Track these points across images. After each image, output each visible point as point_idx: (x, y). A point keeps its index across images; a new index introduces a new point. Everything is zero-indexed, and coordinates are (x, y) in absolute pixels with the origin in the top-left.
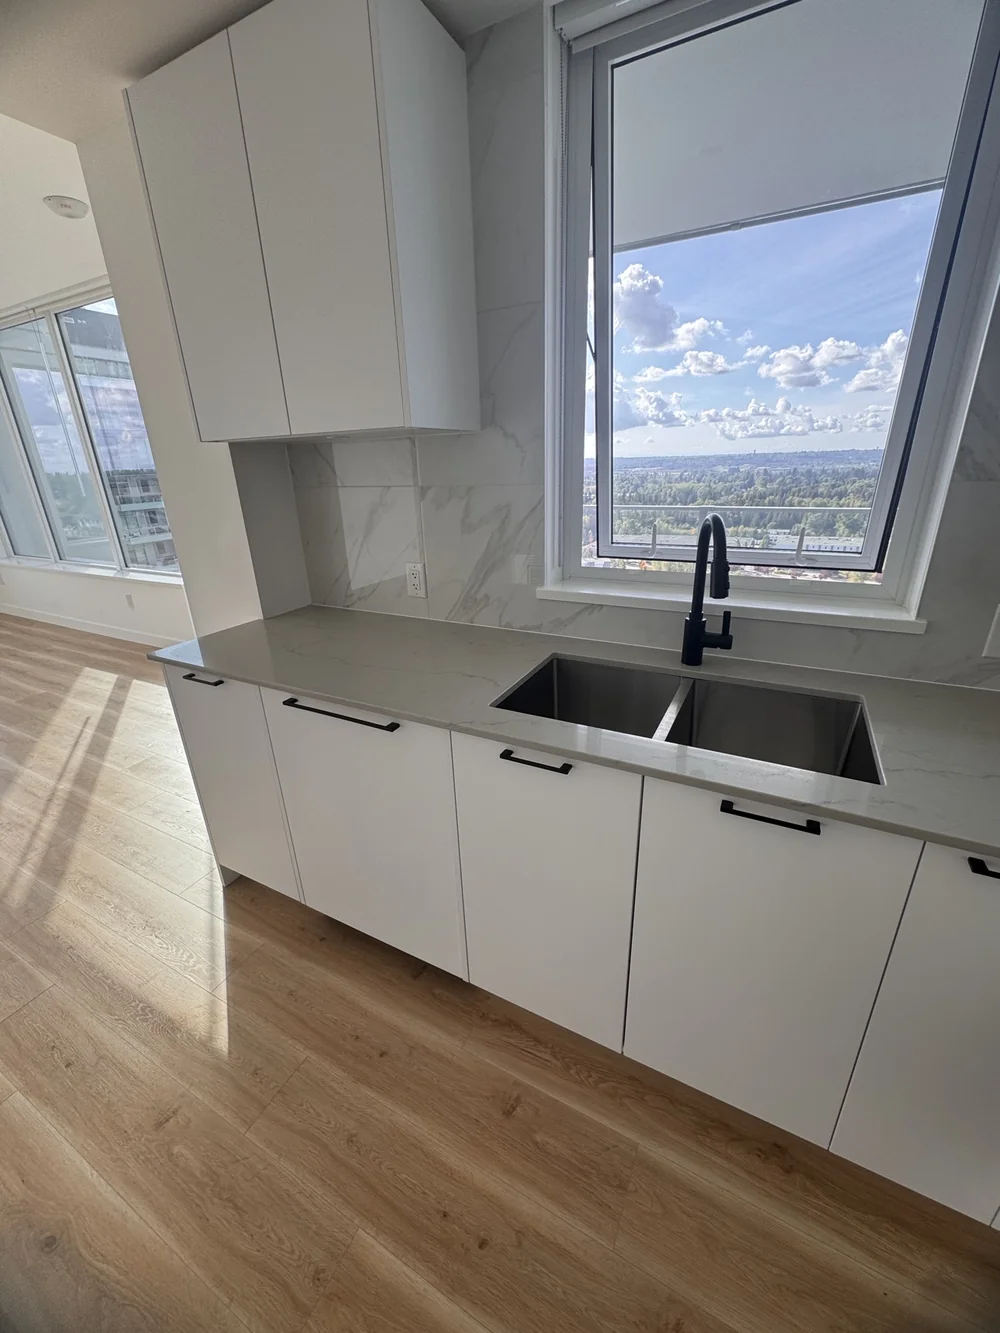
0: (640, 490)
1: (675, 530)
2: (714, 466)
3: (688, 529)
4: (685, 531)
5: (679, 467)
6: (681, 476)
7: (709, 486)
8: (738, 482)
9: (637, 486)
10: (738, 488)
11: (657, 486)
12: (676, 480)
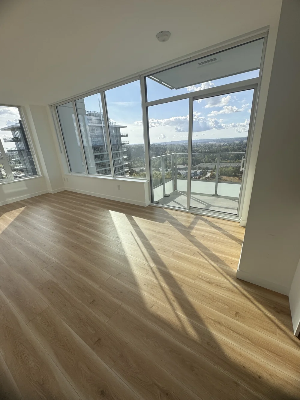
0: (211, 149)
1: (222, 161)
2: (235, 141)
3: (227, 161)
4: (225, 161)
5: (223, 142)
6: (224, 144)
7: (233, 147)
8: (242, 146)
9: (210, 148)
10: (243, 148)
11: (216, 148)
12: (222, 145)
